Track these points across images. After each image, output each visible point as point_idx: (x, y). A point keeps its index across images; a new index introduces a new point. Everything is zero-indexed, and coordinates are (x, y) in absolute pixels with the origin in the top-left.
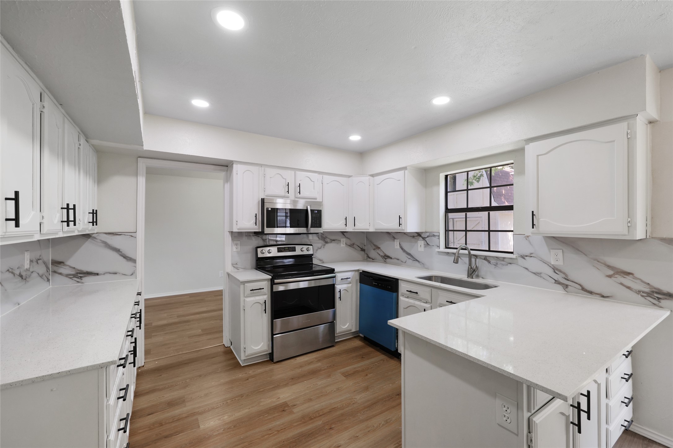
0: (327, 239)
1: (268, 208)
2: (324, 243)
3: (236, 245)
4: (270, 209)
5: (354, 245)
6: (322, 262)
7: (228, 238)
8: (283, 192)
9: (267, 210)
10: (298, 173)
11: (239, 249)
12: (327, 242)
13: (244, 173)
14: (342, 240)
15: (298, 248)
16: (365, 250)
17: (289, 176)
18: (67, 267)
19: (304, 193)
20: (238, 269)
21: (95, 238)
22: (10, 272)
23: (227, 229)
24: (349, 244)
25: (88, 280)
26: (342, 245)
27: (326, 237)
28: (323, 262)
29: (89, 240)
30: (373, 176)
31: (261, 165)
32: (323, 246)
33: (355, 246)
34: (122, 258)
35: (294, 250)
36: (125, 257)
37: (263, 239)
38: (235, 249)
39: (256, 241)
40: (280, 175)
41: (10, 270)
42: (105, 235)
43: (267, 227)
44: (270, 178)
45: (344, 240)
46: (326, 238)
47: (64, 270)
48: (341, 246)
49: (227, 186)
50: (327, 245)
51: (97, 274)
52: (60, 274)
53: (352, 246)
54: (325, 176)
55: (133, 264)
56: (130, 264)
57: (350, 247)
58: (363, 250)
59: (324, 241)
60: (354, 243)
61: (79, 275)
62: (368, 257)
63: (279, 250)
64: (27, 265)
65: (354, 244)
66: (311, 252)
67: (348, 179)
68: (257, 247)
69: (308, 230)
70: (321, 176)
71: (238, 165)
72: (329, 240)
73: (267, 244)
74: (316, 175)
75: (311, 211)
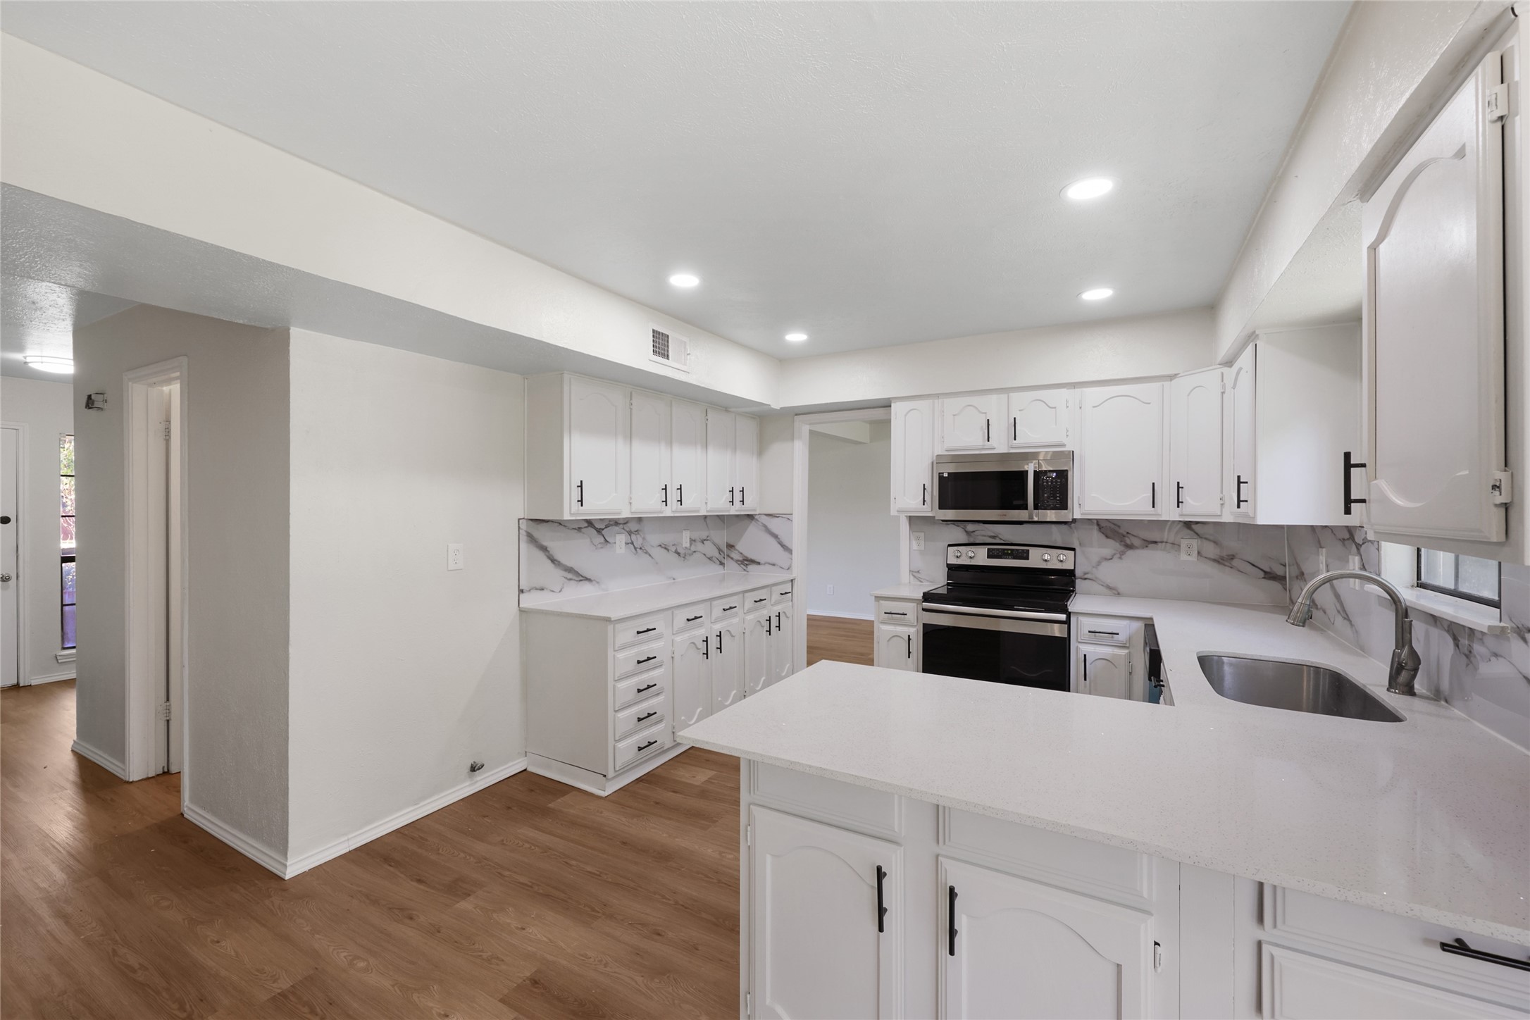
0: (1132, 538)
1: (943, 473)
2: (1122, 548)
3: (919, 538)
4: (946, 475)
5: (1232, 559)
6: (1116, 593)
7: (904, 526)
8: (978, 439)
9: (941, 477)
10: (1014, 395)
11: (923, 547)
12: (1130, 547)
13: (906, 415)
14: (1184, 543)
15: (1033, 552)
16: (1285, 577)
17: (994, 406)
18: (736, 552)
19: (1028, 436)
20: (921, 582)
21: (757, 520)
22: (662, 547)
24: (1217, 557)
25: (752, 567)
26: (1184, 557)
27: (1128, 533)
28: (1119, 594)
29: (753, 522)
30: (1229, 364)
31: (938, 396)
32: (1118, 555)
33: (1235, 562)
34: (780, 546)
35: (1025, 556)
36: (782, 545)
37: (966, 532)
38: (915, 546)
39: (953, 534)
40: (974, 406)
41: (663, 546)
42: (765, 516)
43: (947, 506)
44: (954, 415)
45: (1190, 543)
46: (1128, 535)
47: (735, 555)
48: (1182, 559)
50: (1130, 553)
51: (759, 563)
52: (732, 558)
53: (1225, 560)
54: (1086, 390)
55: (790, 556)
56: (786, 554)
57: (1216, 565)
58: (1270, 576)
59: (1123, 543)
60: (1233, 556)
61: (746, 562)
63: (991, 555)
64: (686, 543)
66: (1068, 565)
67: (1167, 384)
68: (950, 545)
69: (1031, 516)
70: (1078, 391)
71: (898, 404)
72: (1136, 542)
73: (972, 540)
74: (1064, 391)
75: (1037, 474)
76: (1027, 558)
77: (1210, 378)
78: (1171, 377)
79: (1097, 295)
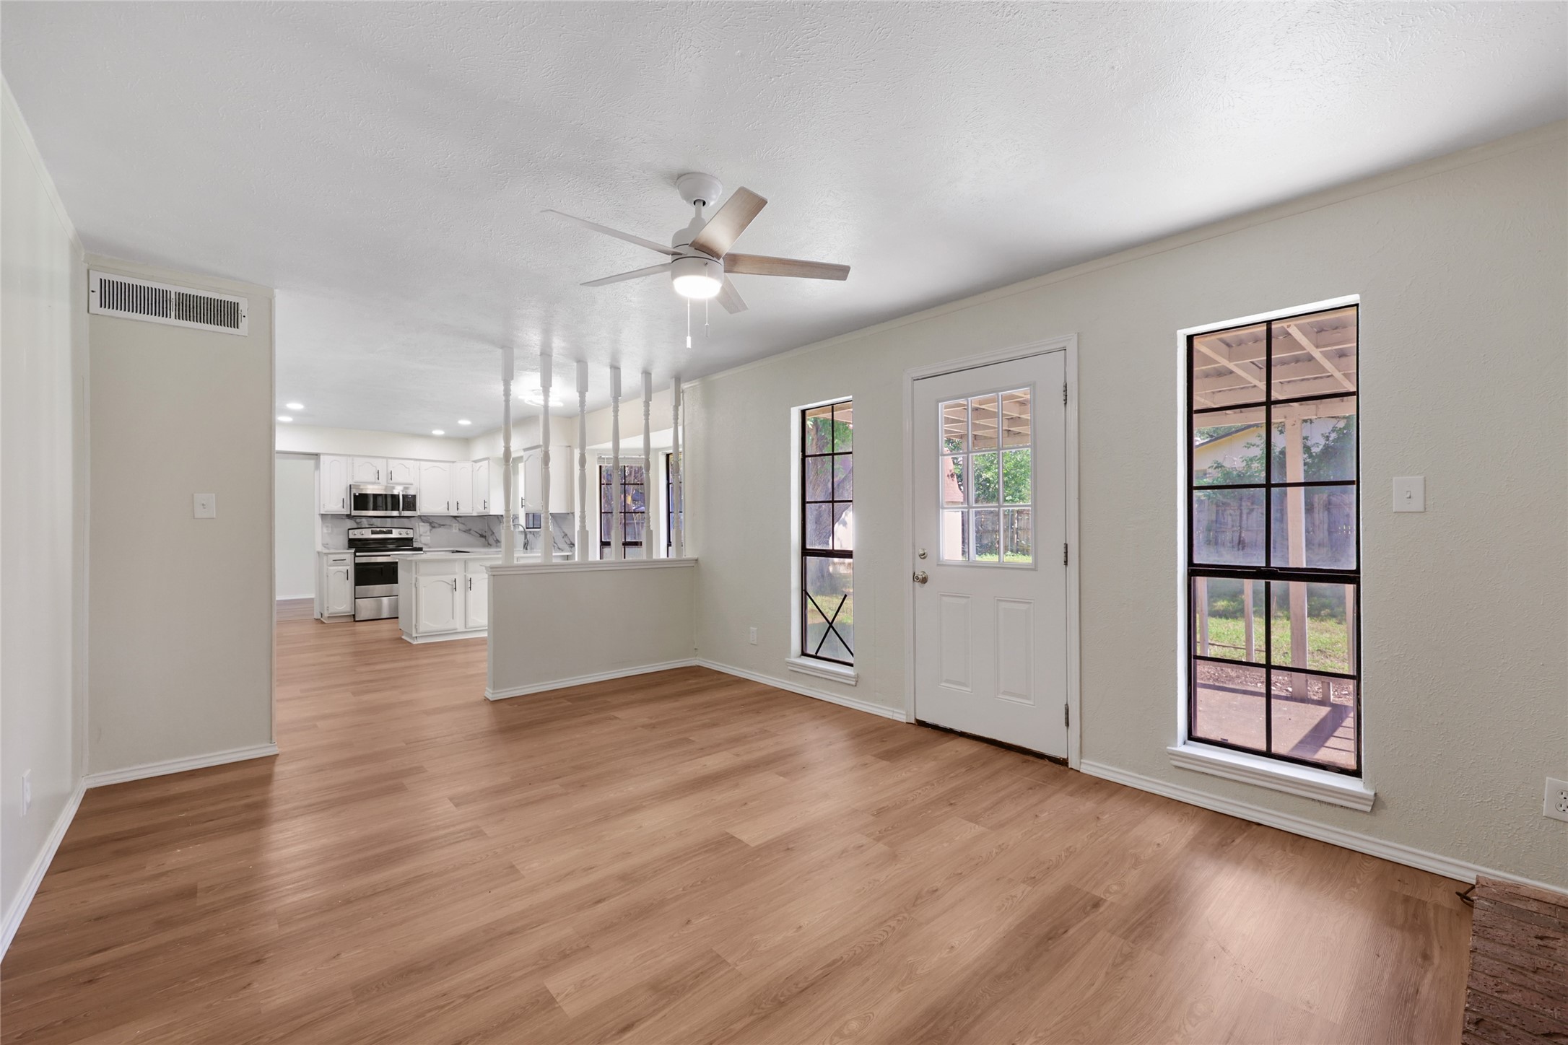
0: (435, 523)
2: (429, 527)
3: (327, 527)
4: (357, 494)
7: (318, 520)
8: (373, 478)
9: (355, 496)
10: (390, 461)
11: (330, 531)
12: (434, 527)
13: (331, 463)
15: (396, 531)
16: (485, 536)
17: (380, 464)
19: (396, 478)
20: (329, 549)
23: (317, 512)
24: (465, 530)
26: (454, 531)
27: (432, 521)
30: (476, 462)
31: (349, 456)
32: (428, 531)
33: (471, 532)
35: (390, 532)
37: (353, 521)
38: (325, 531)
39: (350, 523)
40: (370, 463)
43: (354, 510)
44: (359, 466)
45: (454, 524)
48: (455, 533)
49: (316, 473)
50: (434, 530)
53: (468, 531)
54: (422, 462)
57: (464, 533)
58: (482, 536)
62: (488, 544)
63: (372, 533)
65: (470, 530)
66: (410, 536)
67: (451, 464)
68: (349, 529)
69: (400, 513)
70: (418, 462)
71: (326, 457)
72: (436, 525)
73: (359, 527)
74: (412, 461)
75: (404, 496)
76: (391, 533)
77: (468, 465)
78: (453, 462)
79: (438, 432)
